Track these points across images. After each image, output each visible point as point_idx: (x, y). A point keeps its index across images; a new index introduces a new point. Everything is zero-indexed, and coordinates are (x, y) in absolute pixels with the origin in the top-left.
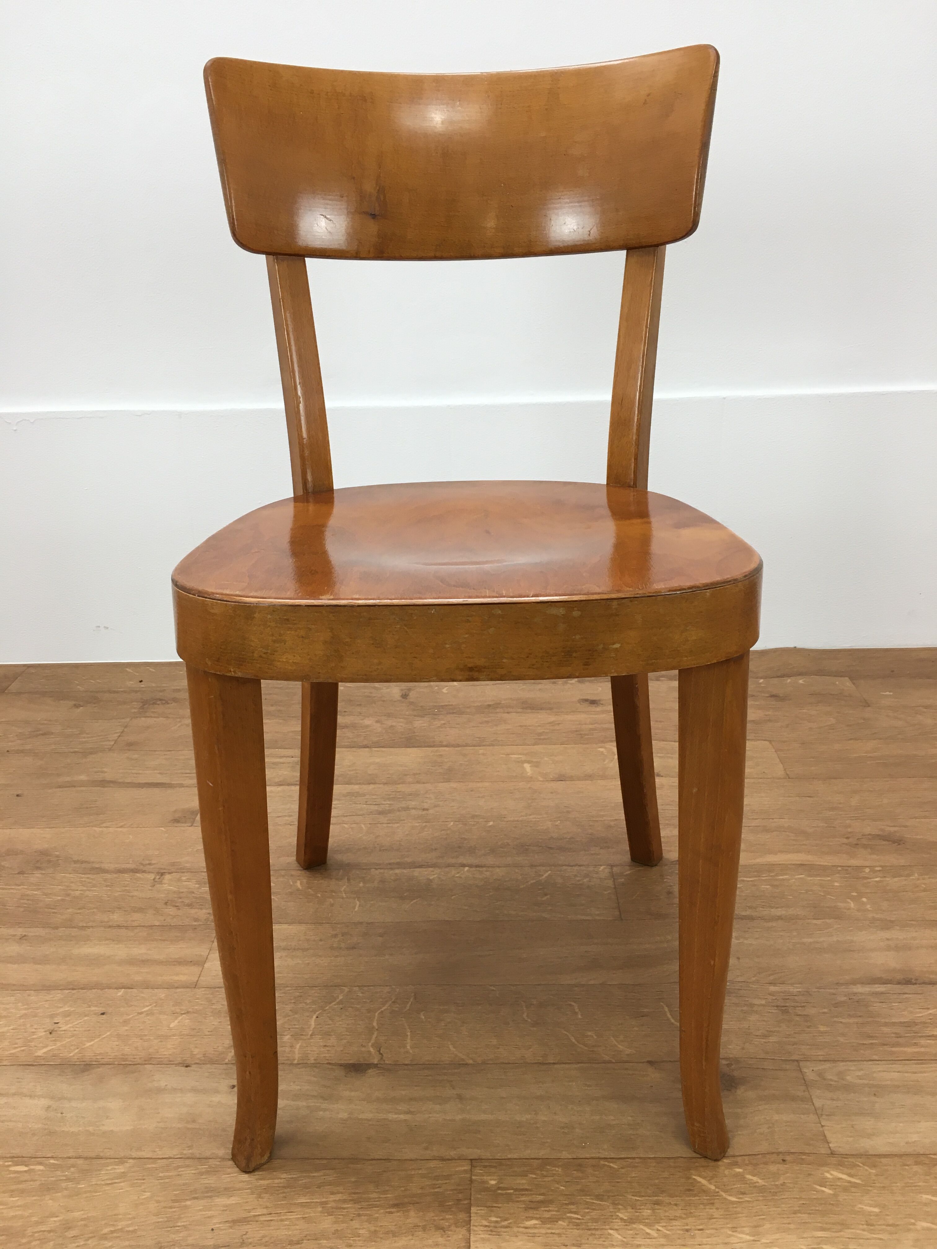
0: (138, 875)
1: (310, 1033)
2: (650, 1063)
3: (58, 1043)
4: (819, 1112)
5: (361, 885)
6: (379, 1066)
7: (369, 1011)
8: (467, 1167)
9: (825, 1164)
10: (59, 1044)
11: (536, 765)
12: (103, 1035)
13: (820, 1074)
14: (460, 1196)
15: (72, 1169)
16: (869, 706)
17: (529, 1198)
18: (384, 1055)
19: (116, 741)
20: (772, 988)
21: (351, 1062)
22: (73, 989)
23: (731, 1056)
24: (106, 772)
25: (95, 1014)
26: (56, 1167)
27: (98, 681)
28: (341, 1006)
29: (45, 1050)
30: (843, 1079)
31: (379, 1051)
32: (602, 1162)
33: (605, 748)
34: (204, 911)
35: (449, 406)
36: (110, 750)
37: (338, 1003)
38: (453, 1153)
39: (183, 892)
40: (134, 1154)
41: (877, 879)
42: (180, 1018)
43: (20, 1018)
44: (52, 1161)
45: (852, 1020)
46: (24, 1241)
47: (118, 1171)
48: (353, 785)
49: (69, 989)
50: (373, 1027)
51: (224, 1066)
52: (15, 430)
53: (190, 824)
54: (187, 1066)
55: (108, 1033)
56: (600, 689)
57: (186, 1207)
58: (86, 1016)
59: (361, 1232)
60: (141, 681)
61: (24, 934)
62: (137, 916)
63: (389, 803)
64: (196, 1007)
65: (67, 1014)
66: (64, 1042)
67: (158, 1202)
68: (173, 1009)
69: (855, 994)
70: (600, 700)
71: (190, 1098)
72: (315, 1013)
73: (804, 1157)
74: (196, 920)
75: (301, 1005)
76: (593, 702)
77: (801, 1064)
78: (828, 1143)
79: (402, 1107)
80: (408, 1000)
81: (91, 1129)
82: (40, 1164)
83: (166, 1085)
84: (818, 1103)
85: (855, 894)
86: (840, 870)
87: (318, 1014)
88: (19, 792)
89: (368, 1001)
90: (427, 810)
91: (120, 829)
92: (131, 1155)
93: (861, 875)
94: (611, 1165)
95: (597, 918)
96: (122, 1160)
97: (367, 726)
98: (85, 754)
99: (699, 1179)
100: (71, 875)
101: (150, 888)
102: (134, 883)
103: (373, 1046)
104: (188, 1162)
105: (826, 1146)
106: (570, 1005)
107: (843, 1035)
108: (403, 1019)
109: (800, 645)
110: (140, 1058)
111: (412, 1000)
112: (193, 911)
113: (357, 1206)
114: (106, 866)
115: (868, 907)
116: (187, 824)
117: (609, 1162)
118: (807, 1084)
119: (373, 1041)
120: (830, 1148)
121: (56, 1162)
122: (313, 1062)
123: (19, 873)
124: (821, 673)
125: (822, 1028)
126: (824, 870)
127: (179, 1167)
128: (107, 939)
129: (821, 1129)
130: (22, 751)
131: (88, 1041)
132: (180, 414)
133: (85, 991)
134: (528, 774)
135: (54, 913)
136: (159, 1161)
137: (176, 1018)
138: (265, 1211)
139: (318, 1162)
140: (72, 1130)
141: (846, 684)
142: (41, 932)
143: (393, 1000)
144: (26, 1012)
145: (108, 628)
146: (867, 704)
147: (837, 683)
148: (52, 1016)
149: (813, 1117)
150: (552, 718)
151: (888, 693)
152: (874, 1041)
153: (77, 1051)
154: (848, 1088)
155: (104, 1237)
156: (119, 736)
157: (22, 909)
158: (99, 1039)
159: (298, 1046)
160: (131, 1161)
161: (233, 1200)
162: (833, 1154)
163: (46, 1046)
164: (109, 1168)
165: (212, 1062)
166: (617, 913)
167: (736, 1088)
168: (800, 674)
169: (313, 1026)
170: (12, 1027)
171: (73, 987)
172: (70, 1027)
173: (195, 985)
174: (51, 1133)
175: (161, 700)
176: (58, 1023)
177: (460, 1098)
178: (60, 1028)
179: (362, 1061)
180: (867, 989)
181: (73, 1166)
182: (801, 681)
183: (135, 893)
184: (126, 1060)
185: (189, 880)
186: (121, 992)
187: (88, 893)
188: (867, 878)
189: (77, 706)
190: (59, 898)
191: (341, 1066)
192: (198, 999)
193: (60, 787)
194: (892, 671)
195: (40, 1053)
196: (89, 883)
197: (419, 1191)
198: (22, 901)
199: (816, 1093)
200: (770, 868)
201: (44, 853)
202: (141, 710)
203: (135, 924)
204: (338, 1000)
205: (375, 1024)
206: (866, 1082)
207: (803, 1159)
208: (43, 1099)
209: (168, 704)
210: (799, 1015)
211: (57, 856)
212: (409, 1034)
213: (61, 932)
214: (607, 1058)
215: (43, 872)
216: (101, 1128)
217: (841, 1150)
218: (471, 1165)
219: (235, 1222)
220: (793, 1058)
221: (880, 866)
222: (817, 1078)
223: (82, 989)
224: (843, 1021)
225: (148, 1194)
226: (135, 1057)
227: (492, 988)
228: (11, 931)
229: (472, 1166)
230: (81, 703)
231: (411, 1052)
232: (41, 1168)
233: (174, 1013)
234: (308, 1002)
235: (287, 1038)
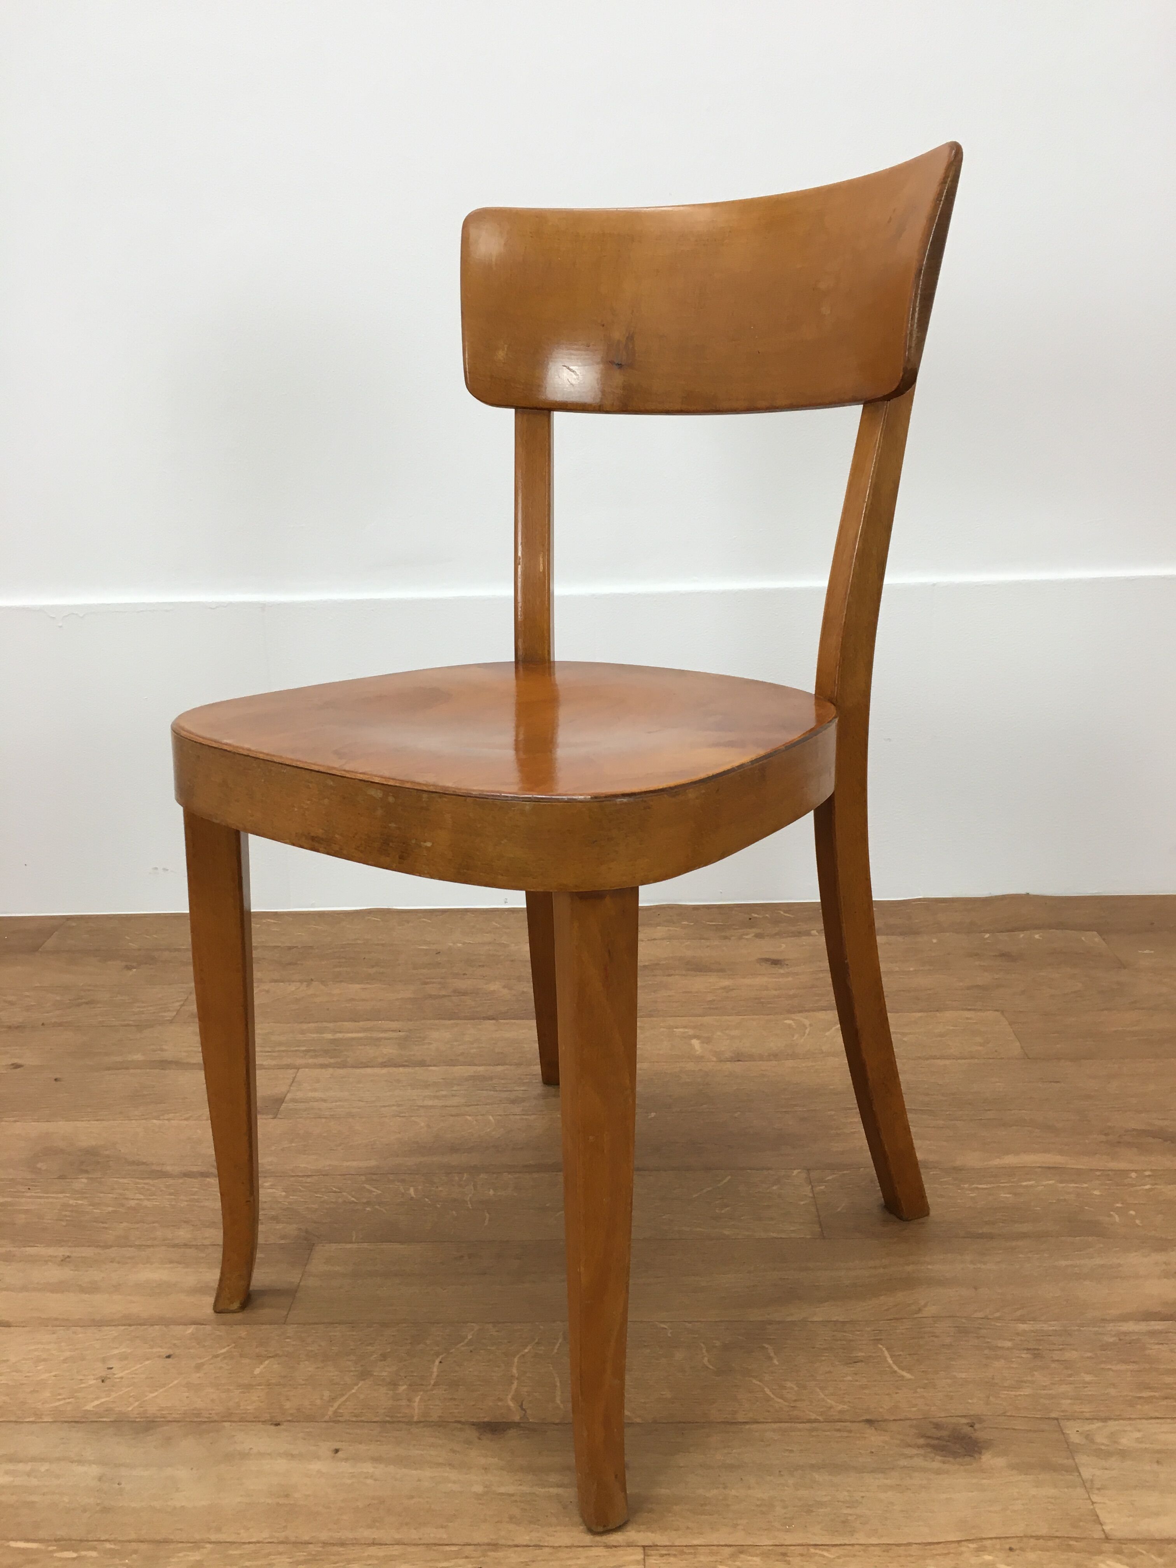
0: (208, 1179)
1: (432, 1382)
2: (869, 1422)
3: (112, 1393)
4: (1088, 1485)
5: (491, 1192)
6: (522, 1424)
7: (506, 1354)
8: (639, 1557)
9: (1100, 1552)
10: (114, 1395)
11: (707, 1040)
12: (169, 1384)
13: (1088, 1436)
15: (134, 1556)
16: (1125, 968)
18: (529, 1412)
19: (178, 1011)
20: (1022, 1327)
21: (486, 1420)
22: (130, 1325)
23: (972, 1413)
24: (166, 1050)
25: (159, 1357)
26: (113, 1553)
27: (155, 936)
28: (471, 1348)
29: (96, 1403)
30: (1116, 1442)
31: (521, 1406)
32: (812, 1550)
33: (793, 1020)
34: (295, 1226)
35: (593, 595)
36: (171, 1022)
37: (467, 1345)
38: (620, 1538)
39: (265, 1202)
40: (213, 1537)
41: (1147, 1187)
42: (267, 1362)
43: (65, 1361)
44: (108, 1546)
45: (1123, 1367)
47: (192, 1559)
48: (476, 1067)
49: (124, 1325)
50: (513, 1375)
51: (324, 1425)
52: (60, 627)
53: (271, 1116)
54: (277, 1425)
55: (176, 1382)
56: (784, 946)
58: (148, 1359)
61: (68, 1254)
63: (522, 1088)
64: (287, 1349)
65: (123, 1357)
66: (121, 1393)
68: (257, 1350)
69: (1126, 1334)
70: (784, 960)
71: (281, 1465)
72: (438, 1357)
73: (1071, 1543)
74: (283, 1237)
75: (421, 1346)
76: (776, 962)
77: (1062, 1423)
78: (1101, 1524)
80: (555, 1341)
81: (156, 1504)
82: (94, 1549)
83: (251, 1449)
84: (1086, 1473)
85: (1119, 1205)
86: (1099, 1176)
87: (442, 1358)
88: (58, 1076)
89: (506, 1341)
91: (186, 1122)
92: (209, 1539)
93: (1126, 1181)
94: (825, 1554)
95: (793, 1235)
96: (197, 1545)
97: (493, 992)
98: (140, 1027)
100: (125, 1181)
102: (204, 1190)
103: (513, 1399)
104: (281, 1548)
105: (1099, 1527)
106: (764, 1347)
107: (1114, 1385)
108: (550, 1365)
109: (1034, 891)
110: (217, 1414)
111: (560, 1340)
112: (279, 1226)
114: (169, 1168)
115: (1138, 1222)
116: (269, 1116)
117: (820, 1549)
118: (1071, 1449)
119: (512, 1393)
120: (1103, 1530)
121: (113, 1546)
122: (436, 1419)
123: (59, 1178)
124: (1061, 926)
125: (1088, 1378)
126: (1079, 1175)
127: (269, 1554)
128: (171, 1262)
129: (1092, 1507)
130: (61, 1024)
131: (151, 1392)
132: (263, 606)
133: (145, 1327)
134: (698, 1053)
135: (104, 1228)
136: (246, 1546)
137: (262, 1363)
139: (447, 1548)
140: (133, 1505)
141: (1092, 939)
142: (88, 1252)
143: (536, 1341)
144: (72, 1353)
145: (167, 870)
146: (1122, 965)
147: (1083, 938)
148: (104, 1360)
149: (1080, 1491)
150: (726, 983)
151: (1147, 952)
152: (1152, 1394)
153: (137, 1403)
154: (1123, 1454)
156: (182, 1005)
157: (64, 1223)
158: (164, 1389)
159: (417, 1399)
160: (208, 1545)
162: (1107, 1539)
163: (97, 1398)
164: (181, 1555)
165: (310, 1419)
166: (817, 1229)
167: (980, 1453)
168: (1037, 927)
169: (435, 1374)
170: (53, 1374)
171: (129, 1321)
172: (128, 1373)
173: (285, 1321)
174: (106, 1510)
176: (111, 1368)
178: (114, 1374)
179: (500, 1419)
180: (1143, 1327)
181: (135, 1552)
182: (1037, 936)
183: (207, 1204)
184: (198, 1415)
185: (272, 1187)
186: (191, 1329)
187: (146, 1203)
188: (1133, 1185)
189: (129, 968)
190: (110, 1209)
191: (473, 1425)
192: (289, 1338)
193: (109, 1069)
194: (1152, 924)
195: (89, 1407)
196: (148, 1190)
198: (64, 1213)
199: (1082, 1459)
200: (1011, 1171)
201: (91, 1152)
203: (207, 1242)
204: (466, 1341)
205: (515, 1371)
206: (1143, 1446)
207: (1070, 1545)
208: (94, 1466)
210: (1058, 1361)
211: (108, 1156)
212: (558, 1384)
213: (113, 1252)
214: (813, 1416)
215: (90, 1176)
216: (169, 1503)
217: (1119, 1534)
218: (644, 1553)
220: (1053, 1415)
221: (1151, 1170)
222: (1084, 1441)
223: (140, 1325)
224: (1114, 1368)
226: (211, 1412)
227: (663, 1326)
228: (51, 1251)
229: (645, 1555)
230: (135, 964)
231: (562, 1406)
232: (94, 1554)
233: (258, 1356)
234: (428, 1342)
235: (402, 1388)
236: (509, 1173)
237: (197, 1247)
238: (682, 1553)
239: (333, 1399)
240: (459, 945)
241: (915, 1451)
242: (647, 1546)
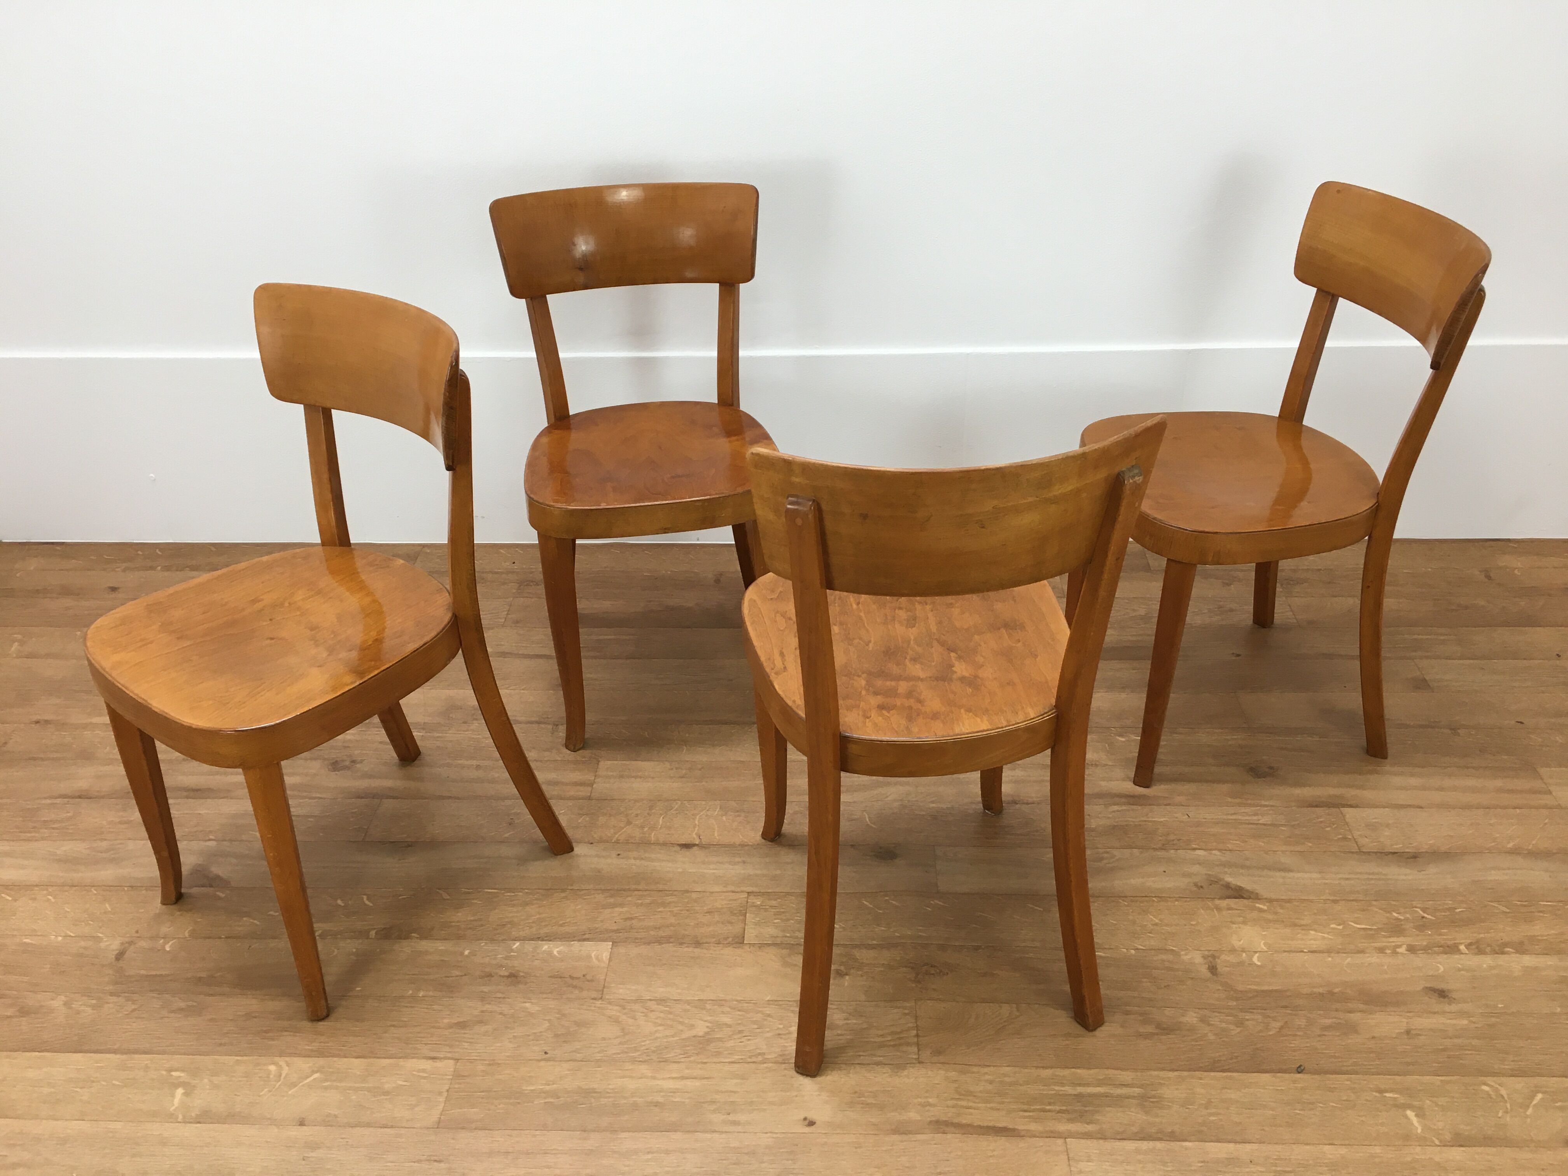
1: (660, 827)
4: (938, 872)
5: (687, 735)
6: (699, 845)
7: (693, 815)
8: (746, 896)
9: (933, 897)
10: (516, 831)
13: (944, 853)
14: (742, 909)
17: (777, 910)
18: (702, 840)
19: (506, 619)
21: (684, 843)
24: (502, 644)
28: (677, 812)
30: (956, 856)
31: (699, 837)
36: (503, 626)
38: (739, 890)
43: (489, 816)
44: (527, 891)
46: (520, 927)
50: (696, 824)
51: (612, 844)
54: (592, 844)
57: (601, 912)
59: (691, 924)
60: (514, 563)
62: (547, 754)
64: (591, 811)
66: (519, 830)
67: (585, 910)
68: (578, 812)
71: (595, 860)
72: (662, 816)
74: (584, 757)
77: (936, 848)
78: (938, 887)
79: (712, 866)
80: (716, 809)
81: (544, 875)
82: (521, 892)
84: (939, 868)
89: (693, 809)
90: (732, 680)
99: (865, 903)
101: (551, 735)
103: (696, 834)
105: (936, 888)
107: (965, 832)
108: (713, 820)
111: (718, 808)
113: (688, 913)
118: (936, 858)
119: (696, 831)
120: (938, 890)
122: (661, 842)
123: (464, 723)
125: (955, 829)
127: (594, 894)
129: (936, 880)
136: (584, 891)
137: (581, 817)
138: (641, 914)
143: (707, 809)
144: (492, 812)
148: (508, 815)
149: (933, 874)
152: (980, 836)
154: (957, 860)
155: (561, 925)
156: (507, 614)
160: (568, 891)
161: (625, 909)
163: (509, 832)
164: (557, 894)
165: (606, 842)
167: (895, 858)
169: (661, 823)
170: (486, 821)
172: (520, 822)
173: (589, 798)
174: (523, 877)
175: (532, 582)
176: (512, 819)
177: (744, 862)
178: (514, 822)
179: (689, 842)
181: (538, 893)
183: (542, 738)
191: (678, 845)
192: (592, 806)
195: (506, 836)
197: (721, 906)
198: (470, 743)
202: (519, 591)
204: (675, 808)
205: (697, 822)
207: (922, 895)
208: (514, 860)
209: (538, 585)
212: (717, 828)
215: (479, 722)
216: (550, 875)
217: (943, 891)
219: (626, 919)
220: (932, 844)
222: (942, 855)
225: (579, 907)
229: (748, 895)
231: (717, 838)
232: (521, 894)
233: (579, 814)
234: (657, 809)
235: (646, 829)
236: (697, 725)
237: (541, 761)
238: (763, 895)
239: (615, 833)
240: (669, 572)
241: (869, 857)
242: (750, 892)
